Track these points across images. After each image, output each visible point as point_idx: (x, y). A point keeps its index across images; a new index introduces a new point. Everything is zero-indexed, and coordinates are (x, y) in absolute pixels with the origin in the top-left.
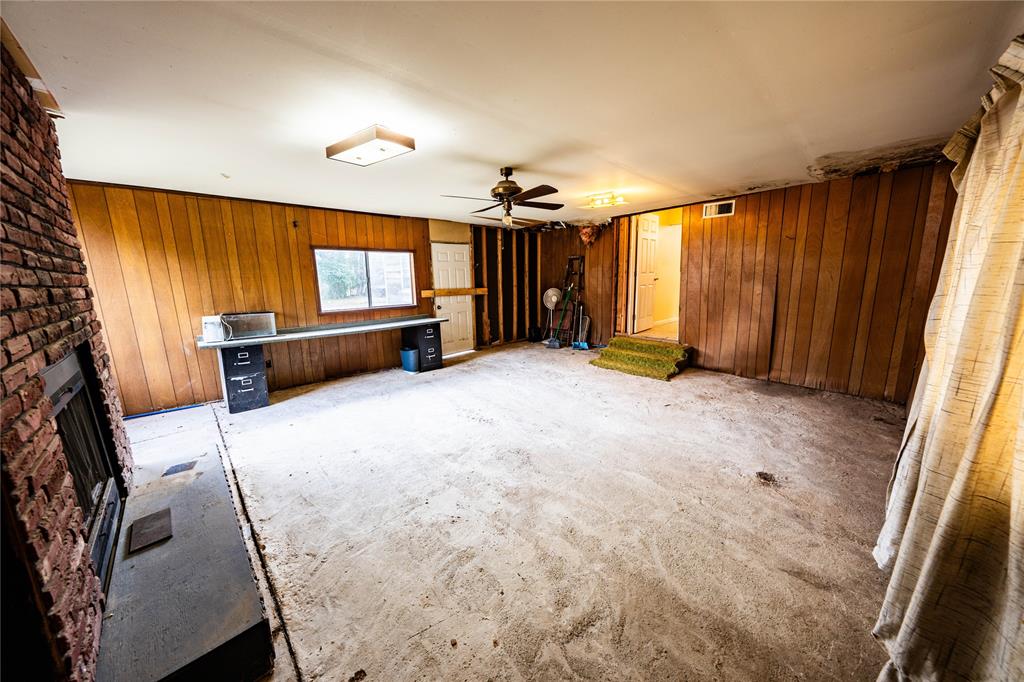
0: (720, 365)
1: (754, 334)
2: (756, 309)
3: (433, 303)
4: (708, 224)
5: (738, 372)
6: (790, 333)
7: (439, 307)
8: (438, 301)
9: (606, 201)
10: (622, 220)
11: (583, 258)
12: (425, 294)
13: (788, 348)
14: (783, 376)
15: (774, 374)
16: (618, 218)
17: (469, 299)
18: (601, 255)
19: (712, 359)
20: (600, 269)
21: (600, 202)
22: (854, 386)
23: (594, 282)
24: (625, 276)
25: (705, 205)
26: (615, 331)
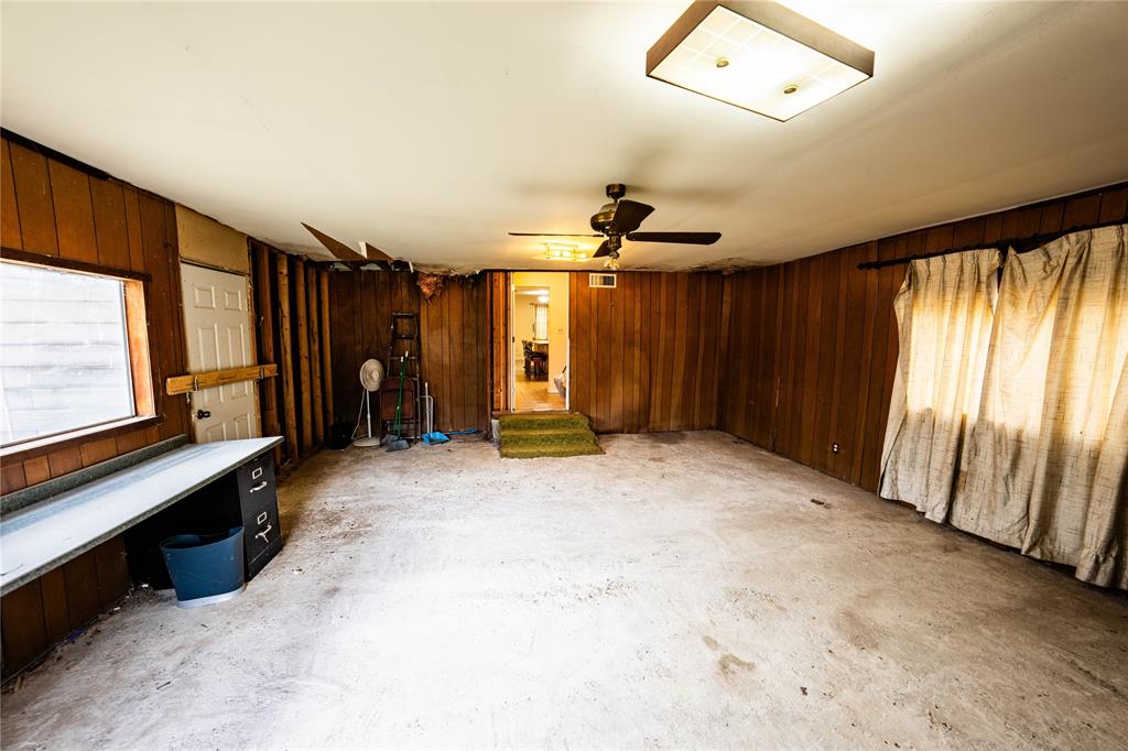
0: (611, 427)
1: (636, 393)
2: (637, 372)
3: (189, 407)
4: (594, 294)
5: (626, 430)
6: (659, 390)
7: (202, 415)
8: (201, 400)
9: (566, 254)
10: (496, 275)
11: (418, 316)
12: (174, 386)
13: (658, 402)
14: (657, 425)
15: (651, 425)
16: (492, 271)
17: (249, 388)
18: (446, 313)
19: (603, 422)
20: (445, 331)
21: (558, 253)
22: (697, 423)
23: (436, 349)
24: (502, 341)
25: (591, 274)
26: (492, 409)
